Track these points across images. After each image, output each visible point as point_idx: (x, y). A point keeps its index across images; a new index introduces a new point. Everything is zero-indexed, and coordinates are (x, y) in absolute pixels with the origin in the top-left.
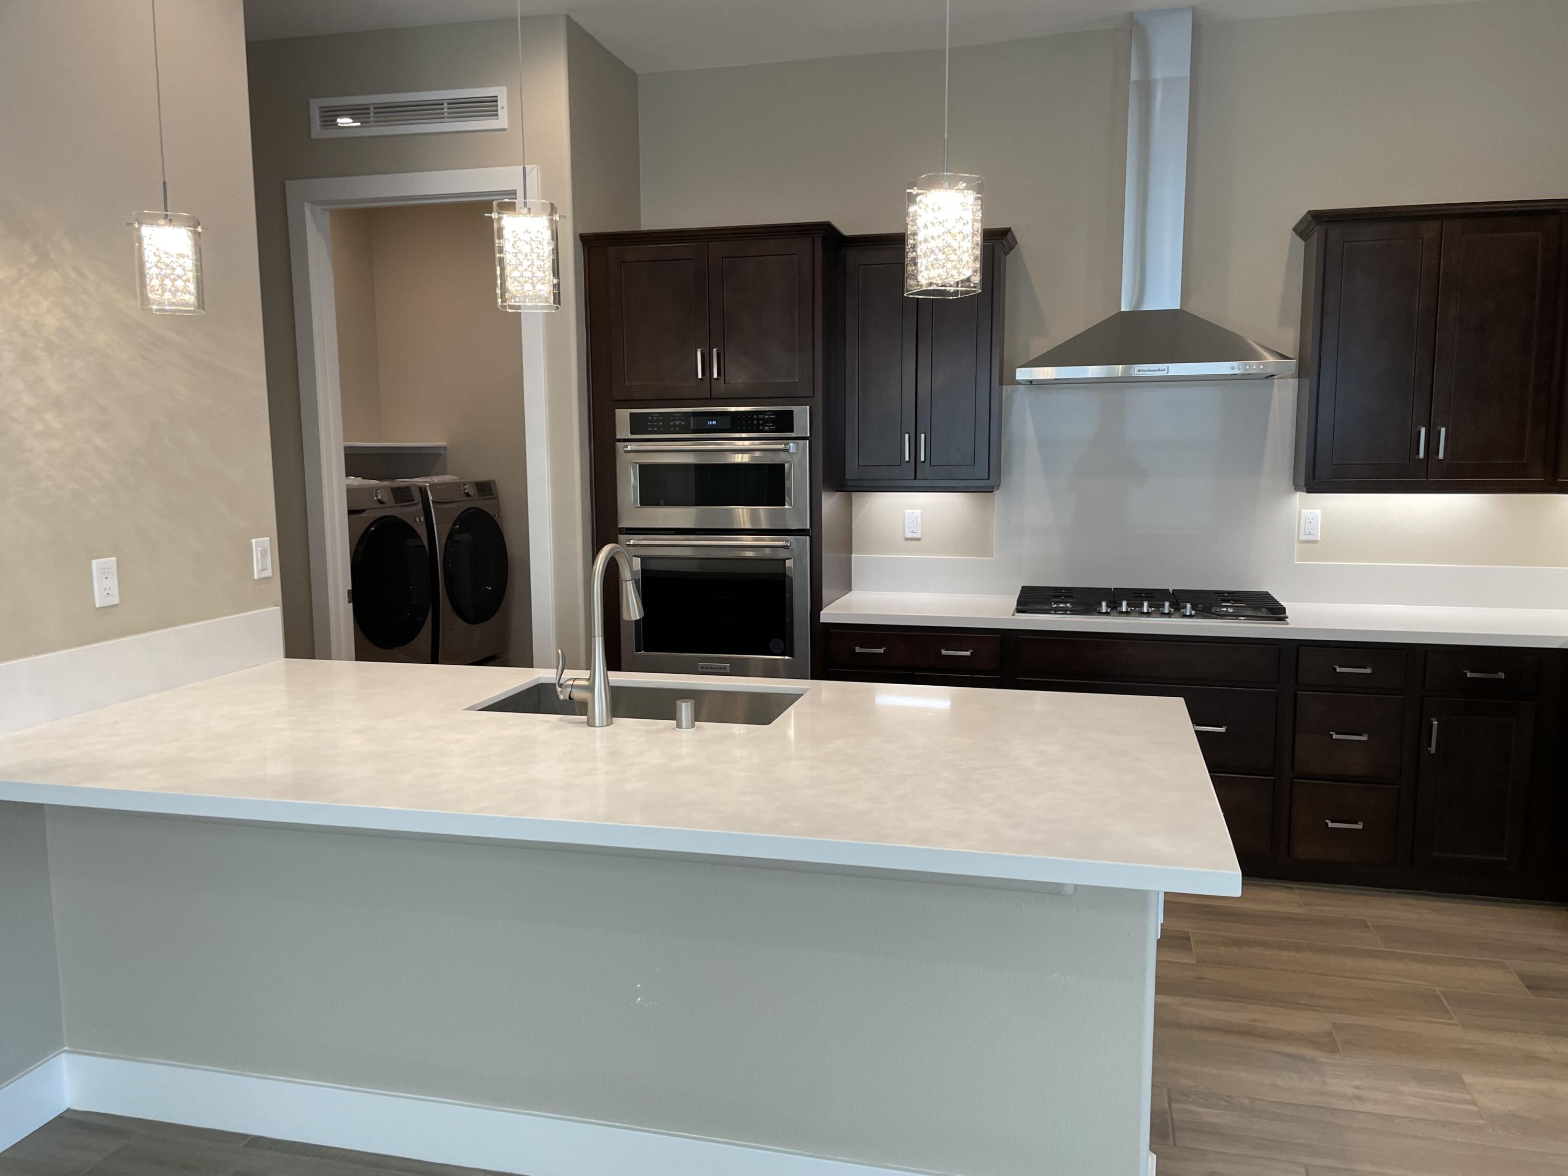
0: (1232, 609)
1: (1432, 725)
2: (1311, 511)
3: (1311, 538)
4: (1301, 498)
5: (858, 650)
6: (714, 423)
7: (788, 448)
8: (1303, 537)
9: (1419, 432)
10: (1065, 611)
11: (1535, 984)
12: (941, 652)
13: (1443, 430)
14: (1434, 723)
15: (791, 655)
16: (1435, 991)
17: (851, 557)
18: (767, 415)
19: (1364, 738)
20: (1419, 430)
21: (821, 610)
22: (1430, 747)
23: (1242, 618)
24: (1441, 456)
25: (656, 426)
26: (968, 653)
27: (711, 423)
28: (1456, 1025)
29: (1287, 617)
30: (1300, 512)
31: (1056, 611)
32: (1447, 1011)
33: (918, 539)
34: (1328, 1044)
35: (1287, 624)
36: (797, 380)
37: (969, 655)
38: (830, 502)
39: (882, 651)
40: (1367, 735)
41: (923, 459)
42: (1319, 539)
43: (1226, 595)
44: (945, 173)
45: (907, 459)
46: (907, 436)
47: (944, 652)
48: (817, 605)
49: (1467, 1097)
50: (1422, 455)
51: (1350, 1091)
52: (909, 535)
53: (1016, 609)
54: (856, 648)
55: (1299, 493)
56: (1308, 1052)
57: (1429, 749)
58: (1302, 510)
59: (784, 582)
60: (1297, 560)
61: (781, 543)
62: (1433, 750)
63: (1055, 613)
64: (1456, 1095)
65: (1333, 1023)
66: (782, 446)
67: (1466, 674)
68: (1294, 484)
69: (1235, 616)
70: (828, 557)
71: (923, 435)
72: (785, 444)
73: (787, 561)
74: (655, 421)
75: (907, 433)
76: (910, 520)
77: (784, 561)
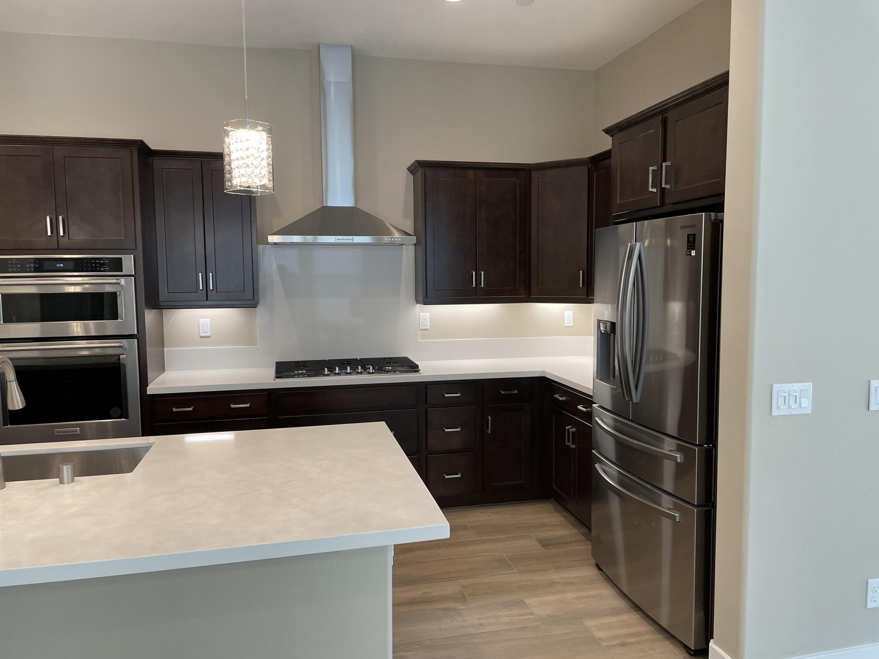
0: (391, 367)
1: (488, 419)
2: (425, 314)
3: (425, 328)
4: (419, 307)
5: (175, 410)
6: (62, 265)
7: (120, 282)
8: (422, 328)
9: (472, 274)
10: (303, 375)
11: (545, 543)
12: (230, 406)
13: (483, 273)
14: (489, 418)
15: (127, 417)
16: (504, 556)
17: (163, 350)
18: (102, 260)
19: (459, 430)
20: (472, 273)
21: (148, 386)
22: (488, 430)
23: (398, 372)
24: (482, 286)
25: (15, 268)
26: (248, 405)
27: (59, 266)
28: (516, 573)
29: (420, 370)
30: (419, 314)
31: (298, 375)
32: (511, 566)
33: (209, 337)
34: (461, 598)
35: (420, 373)
36: (123, 238)
37: (249, 406)
38: (150, 316)
39: (191, 409)
40: (460, 428)
41: (211, 288)
42: (429, 328)
43: (388, 360)
44: (247, 120)
45: (201, 288)
46: (200, 274)
47: (232, 406)
48: (144, 382)
49: (529, 611)
50: (474, 285)
51: (476, 622)
52: (203, 335)
53: (276, 376)
54: (173, 408)
55: (418, 305)
56: (452, 605)
57: (488, 431)
58: (420, 314)
59: (119, 368)
60: (419, 340)
61: (117, 345)
62: (489, 432)
63: (298, 377)
64: (524, 611)
65: (461, 586)
66: (115, 281)
67: (501, 392)
68: (416, 300)
69: (394, 371)
70: (150, 351)
71: (211, 274)
72: (116, 280)
73: (121, 356)
74: (14, 264)
75: (200, 272)
76: (203, 325)
77: (119, 355)
